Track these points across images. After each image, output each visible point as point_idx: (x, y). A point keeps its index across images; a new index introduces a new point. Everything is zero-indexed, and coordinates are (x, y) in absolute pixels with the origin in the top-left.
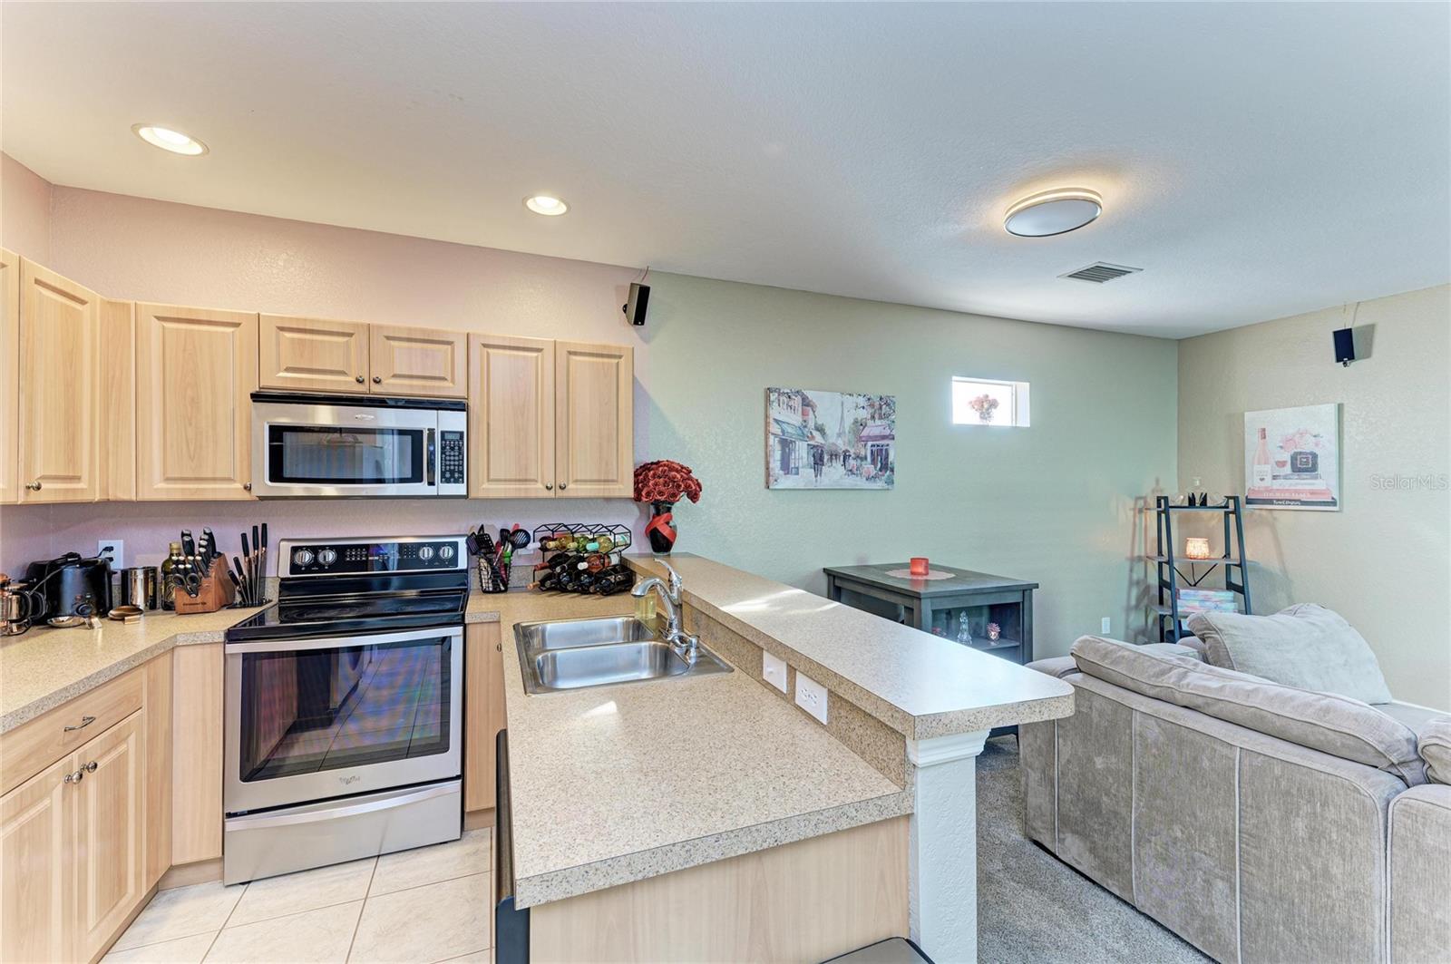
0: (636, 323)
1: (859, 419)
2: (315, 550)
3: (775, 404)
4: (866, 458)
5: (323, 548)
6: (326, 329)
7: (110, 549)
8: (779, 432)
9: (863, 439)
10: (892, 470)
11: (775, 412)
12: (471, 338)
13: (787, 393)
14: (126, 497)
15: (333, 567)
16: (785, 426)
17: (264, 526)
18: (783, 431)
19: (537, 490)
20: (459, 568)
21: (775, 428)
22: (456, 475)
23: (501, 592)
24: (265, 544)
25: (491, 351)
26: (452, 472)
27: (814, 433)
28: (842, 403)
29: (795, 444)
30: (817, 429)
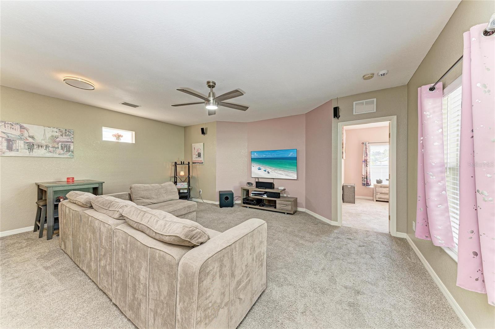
1: (54, 135)
3: (3, 127)
4: (58, 148)
8: (6, 136)
9: (57, 142)
10: (73, 152)
11: (3, 129)
13: (10, 124)
16: (9, 135)
27: (28, 138)
28: (44, 130)
29: (16, 141)
30: (30, 137)
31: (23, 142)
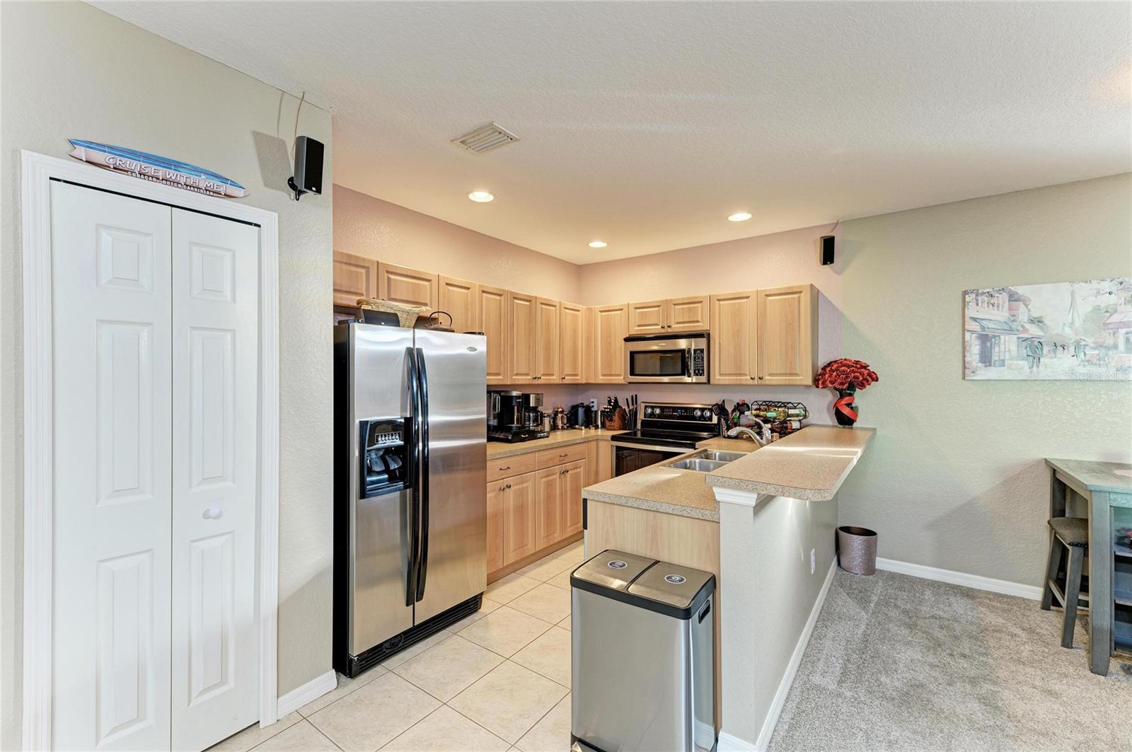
0: (825, 263)
1: (1103, 306)
2: (653, 408)
3: (973, 304)
4: (1115, 347)
5: (656, 407)
6: (652, 305)
7: (593, 402)
8: (978, 328)
9: (1111, 326)
11: (970, 312)
12: (712, 297)
13: (988, 293)
14: (591, 382)
15: (659, 416)
16: (984, 323)
17: (636, 395)
18: (983, 328)
19: (746, 379)
20: (713, 422)
21: (971, 325)
22: (701, 372)
24: (636, 404)
25: (721, 303)
26: (699, 370)
27: (1028, 326)
28: (1073, 293)
29: (1000, 338)
30: (1032, 321)
31: (1014, 338)
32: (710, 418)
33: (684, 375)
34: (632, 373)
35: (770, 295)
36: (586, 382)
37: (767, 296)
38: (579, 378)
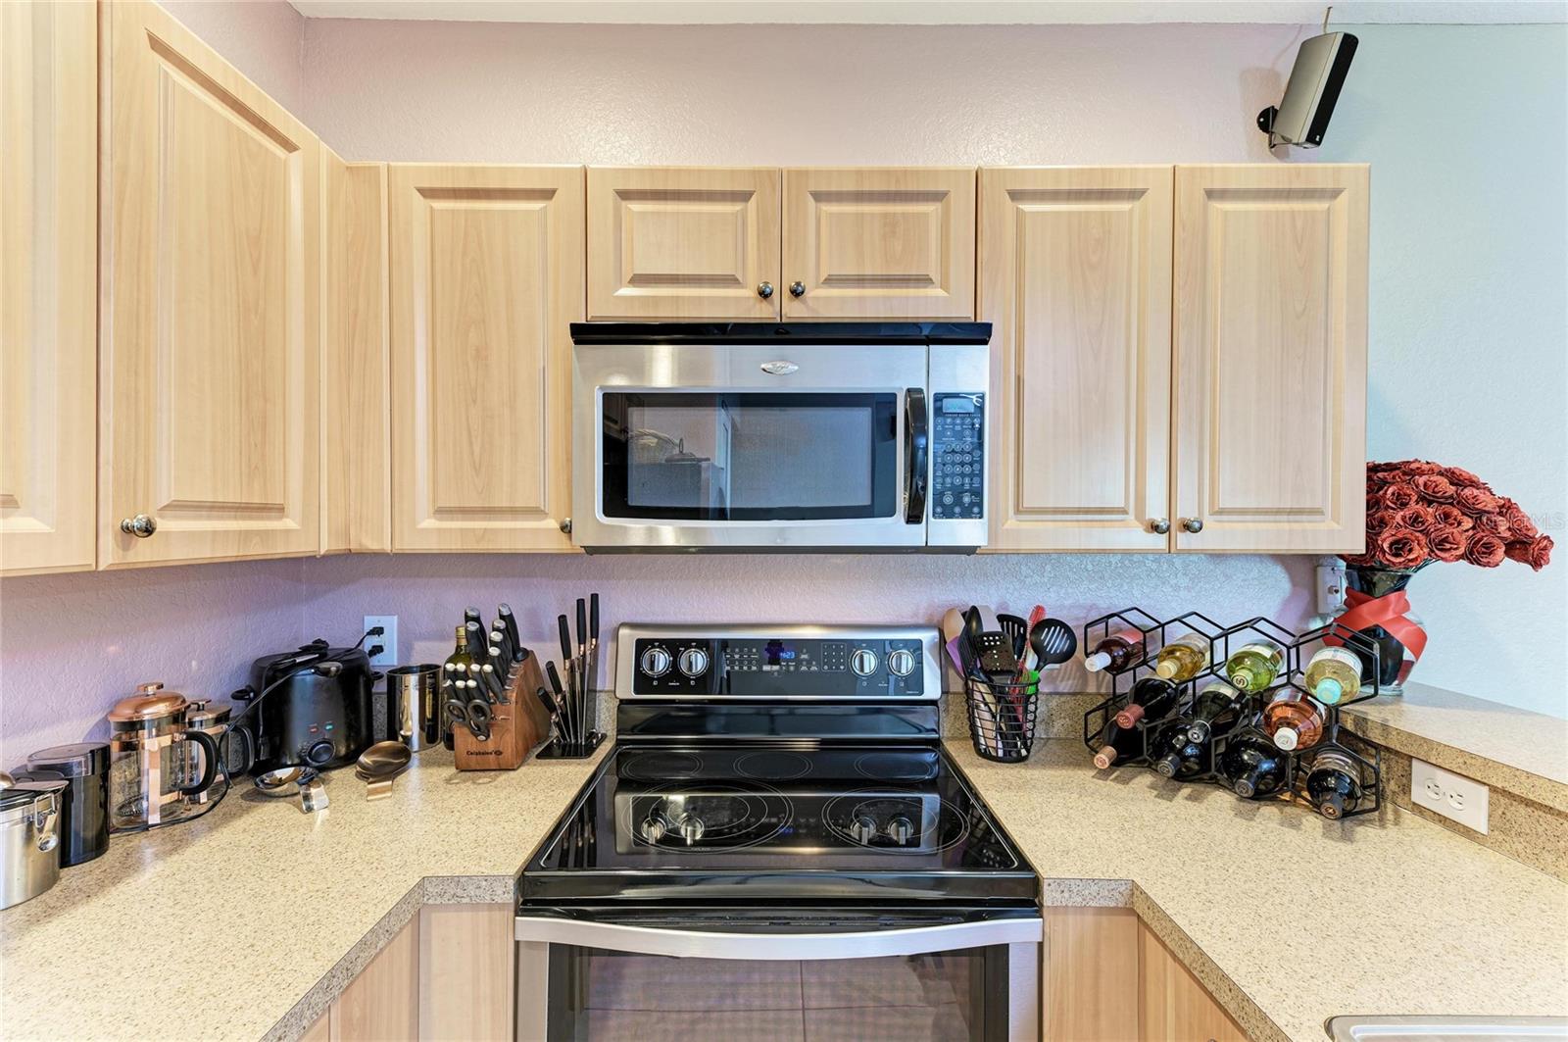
2: (674, 647)
5: (687, 644)
6: (704, 187)
7: (378, 631)
12: (984, 181)
14: (372, 545)
15: (703, 683)
17: (595, 598)
20: (924, 697)
22: (967, 499)
23: (1021, 759)
24: (595, 634)
25: (1028, 207)
26: (958, 493)
32: (916, 680)
33: (890, 512)
34: (617, 502)
35: (1223, 194)
36: (341, 546)
37: (1210, 194)
38: (289, 523)
